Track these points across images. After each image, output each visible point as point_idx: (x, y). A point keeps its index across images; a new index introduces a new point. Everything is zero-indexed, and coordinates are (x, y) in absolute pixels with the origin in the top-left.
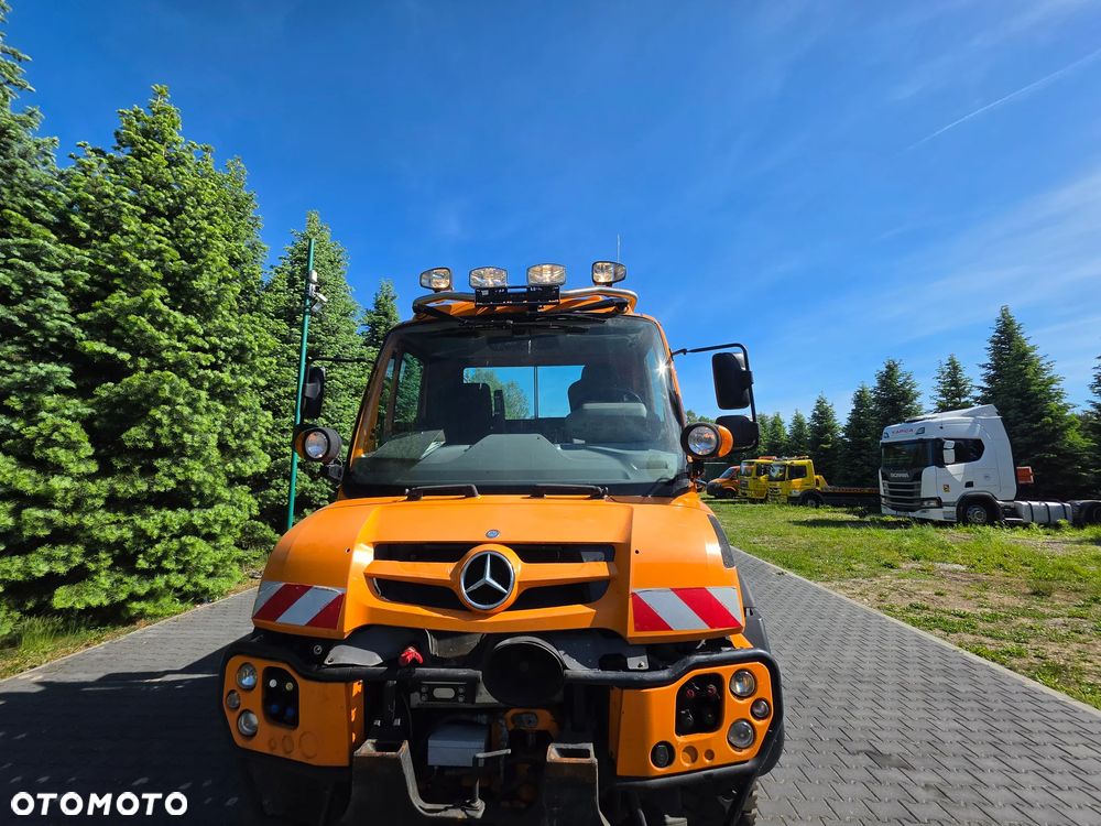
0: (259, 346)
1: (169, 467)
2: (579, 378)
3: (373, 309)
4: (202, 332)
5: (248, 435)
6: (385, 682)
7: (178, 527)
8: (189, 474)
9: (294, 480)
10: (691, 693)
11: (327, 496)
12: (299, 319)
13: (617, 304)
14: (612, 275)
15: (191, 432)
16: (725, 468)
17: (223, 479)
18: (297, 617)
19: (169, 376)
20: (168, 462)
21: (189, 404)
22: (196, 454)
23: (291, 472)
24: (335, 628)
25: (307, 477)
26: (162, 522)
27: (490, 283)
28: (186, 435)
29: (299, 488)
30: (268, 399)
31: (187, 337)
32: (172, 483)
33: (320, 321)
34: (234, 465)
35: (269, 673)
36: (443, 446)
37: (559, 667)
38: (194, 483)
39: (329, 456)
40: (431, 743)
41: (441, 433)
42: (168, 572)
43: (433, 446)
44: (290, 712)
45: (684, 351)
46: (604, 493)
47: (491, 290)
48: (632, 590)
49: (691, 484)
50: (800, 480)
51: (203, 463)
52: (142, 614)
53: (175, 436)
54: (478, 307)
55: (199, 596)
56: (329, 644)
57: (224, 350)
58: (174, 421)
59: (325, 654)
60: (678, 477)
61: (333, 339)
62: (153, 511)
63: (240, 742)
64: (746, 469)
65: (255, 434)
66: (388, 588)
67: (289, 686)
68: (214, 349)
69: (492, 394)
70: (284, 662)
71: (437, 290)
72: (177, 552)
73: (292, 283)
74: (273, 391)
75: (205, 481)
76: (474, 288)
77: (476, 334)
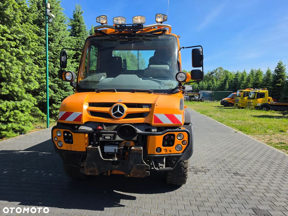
0: (31, 38)
1: (6, 85)
2: (153, 55)
3: (73, 18)
4: (10, 33)
5: (30, 74)
6: (93, 134)
7: (12, 107)
8: (13, 88)
9: (48, 92)
10: (167, 138)
11: (61, 100)
12: (44, 24)
13: (163, 31)
14: (162, 19)
15: (12, 72)
16: (230, 93)
17: (24, 91)
18: (70, 119)
19: (3, 51)
20: (5, 84)
21: (10, 62)
22: (14, 82)
23: (47, 89)
24: (80, 121)
25: (53, 91)
26: (7, 105)
27: (120, 22)
28: (11, 73)
29: (50, 96)
30: (35, 60)
31: (5, 35)
32: (8, 92)
33: (52, 26)
34: (27, 85)
35: (64, 132)
36: (106, 78)
37: (135, 131)
38: (15, 91)
39: (73, 79)
40: (105, 147)
41: (105, 74)
42: (11, 122)
43: (103, 78)
44: (71, 140)
45: (184, 48)
46: (152, 92)
47: (120, 25)
48: (154, 114)
49: (179, 90)
50: (262, 99)
51: (17, 84)
52: (5, 136)
53: (6, 74)
54: (116, 31)
55: (21, 131)
56: (79, 125)
57: (19, 40)
58: (6, 68)
59: (78, 127)
60: (176, 88)
61: (58, 34)
62: (2, 101)
63: (59, 148)
64: (239, 94)
65: (33, 74)
66: (93, 113)
67: (70, 135)
68: (15, 40)
69: (122, 61)
70: (68, 129)
71: (102, 24)
72: (13, 115)
73: (39, 8)
74: (36, 56)
75: (18, 91)
76: (115, 24)
77: (116, 40)
